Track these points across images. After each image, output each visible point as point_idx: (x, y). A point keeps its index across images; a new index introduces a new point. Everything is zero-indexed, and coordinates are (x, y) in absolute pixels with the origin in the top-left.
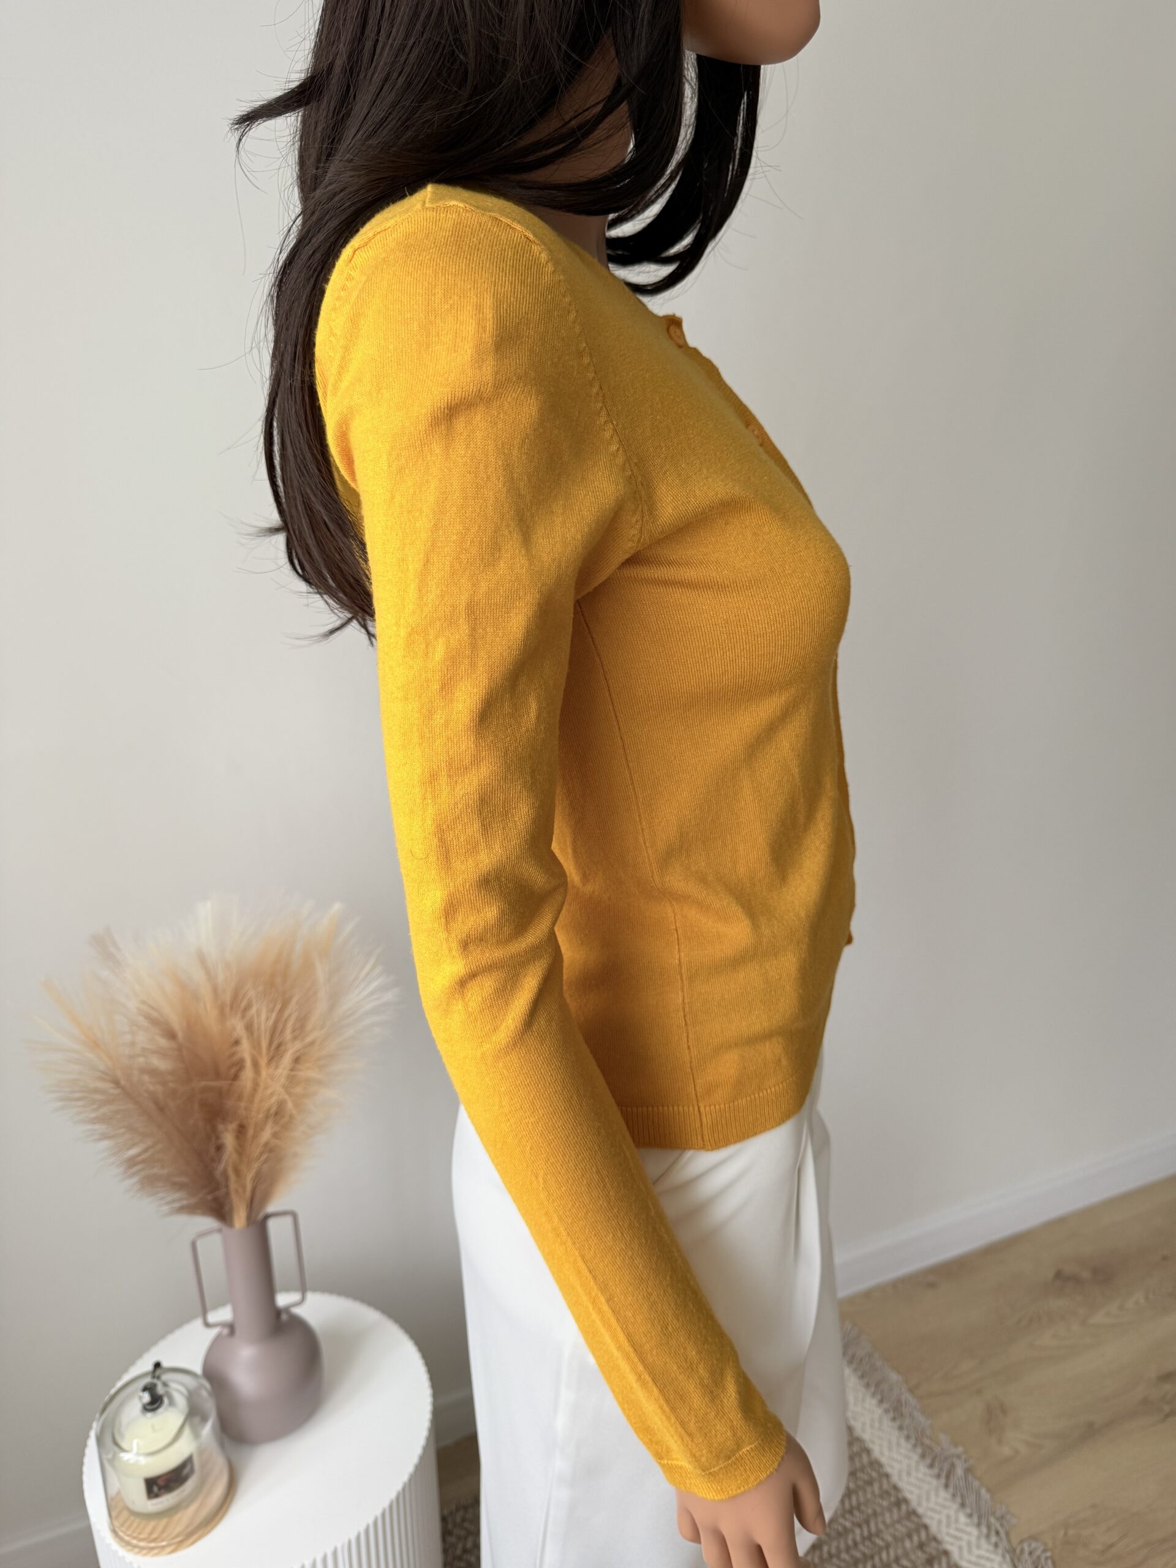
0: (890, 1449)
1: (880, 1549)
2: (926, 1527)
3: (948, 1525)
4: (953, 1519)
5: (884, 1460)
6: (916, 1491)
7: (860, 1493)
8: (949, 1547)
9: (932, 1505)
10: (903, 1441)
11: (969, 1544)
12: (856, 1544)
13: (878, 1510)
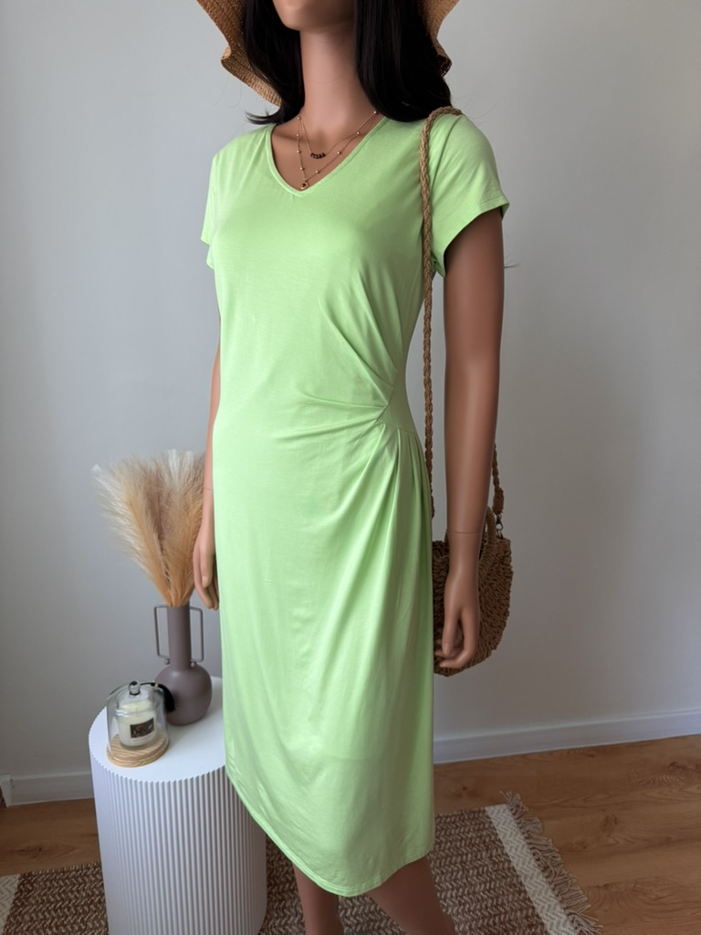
0: (523, 864)
1: (501, 913)
2: (533, 908)
3: (548, 910)
4: (552, 907)
5: (517, 868)
6: (534, 888)
7: (498, 882)
8: (544, 921)
9: (540, 897)
10: (533, 861)
11: (559, 923)
12: (487, 907)
13: (506, 892)
